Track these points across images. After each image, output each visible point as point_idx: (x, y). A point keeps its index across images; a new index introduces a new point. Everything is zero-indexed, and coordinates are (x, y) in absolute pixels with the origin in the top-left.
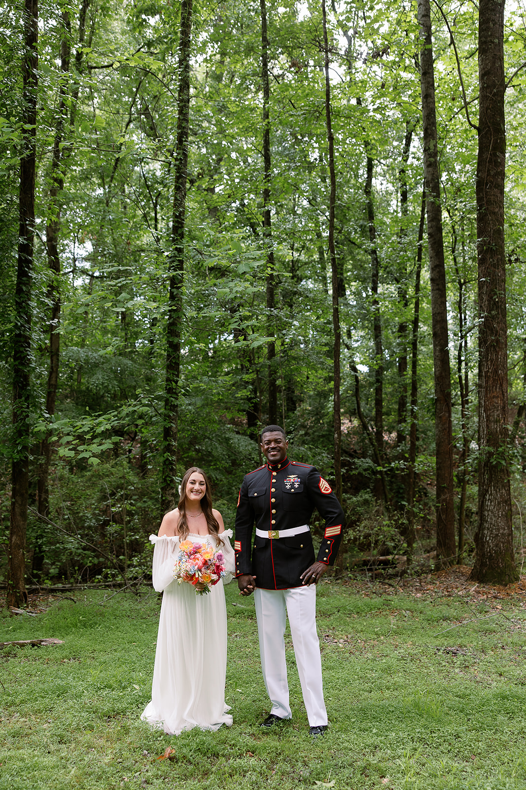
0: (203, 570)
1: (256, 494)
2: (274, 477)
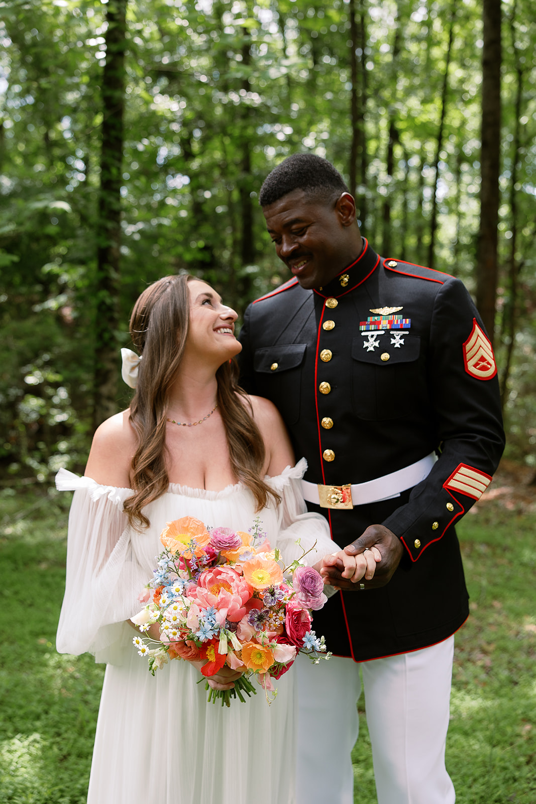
0: (244, 625)
1: (275, 365)
2: (330, 314)
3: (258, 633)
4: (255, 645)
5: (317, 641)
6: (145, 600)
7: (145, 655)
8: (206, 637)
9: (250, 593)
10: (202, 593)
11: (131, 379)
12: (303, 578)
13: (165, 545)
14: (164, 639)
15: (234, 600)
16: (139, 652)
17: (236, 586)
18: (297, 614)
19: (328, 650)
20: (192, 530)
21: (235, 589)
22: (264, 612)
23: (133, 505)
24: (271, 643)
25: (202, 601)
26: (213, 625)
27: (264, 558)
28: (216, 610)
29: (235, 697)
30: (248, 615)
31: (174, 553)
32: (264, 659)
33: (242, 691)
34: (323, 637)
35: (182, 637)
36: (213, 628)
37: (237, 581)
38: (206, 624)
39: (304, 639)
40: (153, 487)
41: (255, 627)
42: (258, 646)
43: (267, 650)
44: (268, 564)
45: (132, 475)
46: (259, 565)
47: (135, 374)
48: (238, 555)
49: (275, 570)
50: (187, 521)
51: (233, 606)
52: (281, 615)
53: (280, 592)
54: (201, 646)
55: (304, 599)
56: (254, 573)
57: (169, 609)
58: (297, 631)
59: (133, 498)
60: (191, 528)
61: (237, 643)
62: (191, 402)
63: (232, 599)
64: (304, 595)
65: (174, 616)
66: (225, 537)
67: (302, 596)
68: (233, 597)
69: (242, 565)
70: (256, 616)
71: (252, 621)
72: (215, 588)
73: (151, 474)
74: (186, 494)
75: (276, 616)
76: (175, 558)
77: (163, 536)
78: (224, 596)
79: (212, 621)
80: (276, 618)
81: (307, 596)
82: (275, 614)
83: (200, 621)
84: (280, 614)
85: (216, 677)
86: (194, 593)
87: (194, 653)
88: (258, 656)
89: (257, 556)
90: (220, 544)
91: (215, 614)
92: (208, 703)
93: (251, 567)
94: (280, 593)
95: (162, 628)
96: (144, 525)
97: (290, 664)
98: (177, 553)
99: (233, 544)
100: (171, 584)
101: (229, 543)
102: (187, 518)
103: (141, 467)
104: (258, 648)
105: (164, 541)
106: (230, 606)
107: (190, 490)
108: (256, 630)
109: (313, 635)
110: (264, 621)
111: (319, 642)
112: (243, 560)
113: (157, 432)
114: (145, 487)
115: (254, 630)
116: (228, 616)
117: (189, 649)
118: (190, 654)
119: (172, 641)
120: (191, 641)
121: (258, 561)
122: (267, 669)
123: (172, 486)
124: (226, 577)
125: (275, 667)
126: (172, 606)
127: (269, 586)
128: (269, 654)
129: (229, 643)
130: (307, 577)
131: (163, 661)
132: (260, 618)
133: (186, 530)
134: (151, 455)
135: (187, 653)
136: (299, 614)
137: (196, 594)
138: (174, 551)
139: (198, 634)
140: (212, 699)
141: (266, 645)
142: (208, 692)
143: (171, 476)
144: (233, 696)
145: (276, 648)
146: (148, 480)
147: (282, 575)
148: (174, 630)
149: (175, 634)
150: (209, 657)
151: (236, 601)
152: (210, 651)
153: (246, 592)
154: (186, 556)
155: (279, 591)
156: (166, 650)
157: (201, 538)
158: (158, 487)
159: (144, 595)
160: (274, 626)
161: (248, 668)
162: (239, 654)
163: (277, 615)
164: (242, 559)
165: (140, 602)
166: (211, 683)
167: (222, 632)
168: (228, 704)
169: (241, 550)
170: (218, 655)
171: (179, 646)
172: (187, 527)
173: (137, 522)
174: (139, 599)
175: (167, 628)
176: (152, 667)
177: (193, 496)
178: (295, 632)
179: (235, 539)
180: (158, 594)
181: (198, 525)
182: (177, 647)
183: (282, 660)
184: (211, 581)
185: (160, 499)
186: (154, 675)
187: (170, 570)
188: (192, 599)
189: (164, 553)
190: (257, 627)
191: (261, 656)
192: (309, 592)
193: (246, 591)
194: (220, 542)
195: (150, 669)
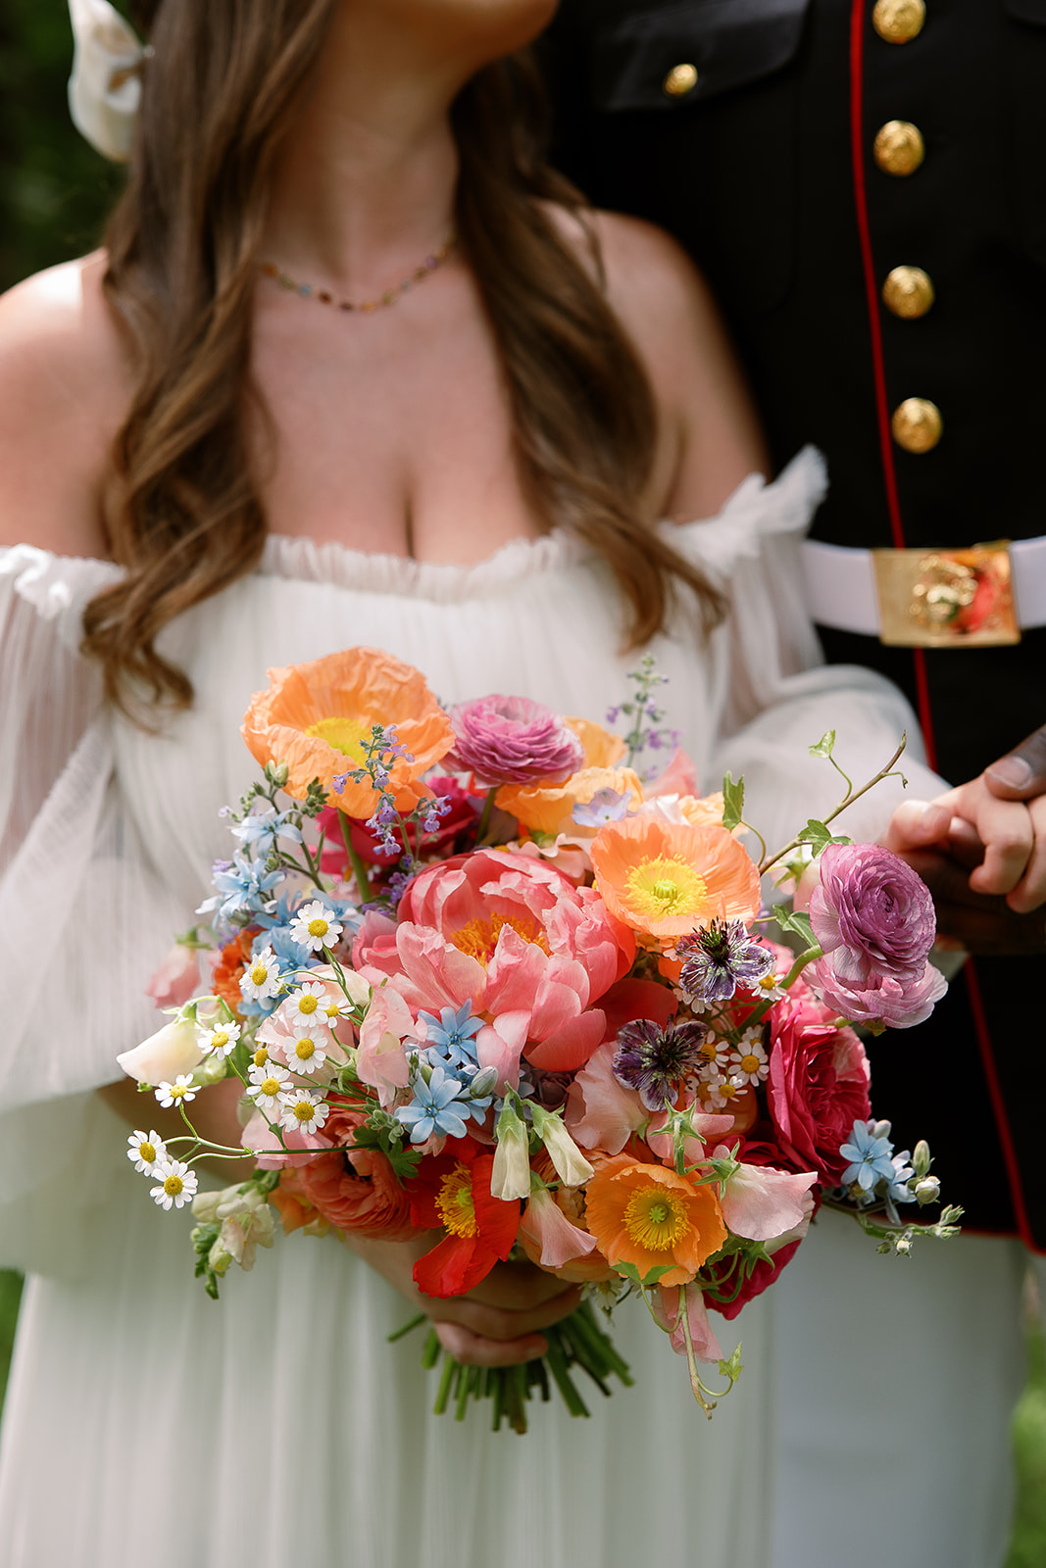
0: (599, 1085)
3: (655, 1117)
4: (642, 1168)
5: (899, 1162)
6: (177, 994)
7: (180, 1205)
8: (437, 1128)
9: (620, 953)
10: (421, 945)
11: (110, 116)
12: (852, 888)
13: (262, 757)
14: (258, 1142)
15: (558, 977)
16: (154, 1192)
17: (565, 921)
18: (819, 1047)
19: (947, 1196)
20: (375, 704)
21: (559, 936)
22: (682, 1030)
23: (121, 617)
24: (710, 1161)
25: (420, 981)
26: (466, 1081)
27: (676, 816)
28: (479, 1023)
29: (546, 1397)
30: (613, 1044)
31: (300, 794)
32: (680, 1227)
33: (578, 1375)
34: (922, 1146)
35: (336, 1139)
36: (466, 1093)
37: (566, 901)
38: (438, 1075)
39: (846, 1151)
40: (201, 547)
41: (643, 1095)
42: (657, 1173)
43: (697, 1189)
44: (697, 841)
45: (116, 499)
46: (656, 844)
47: (130, 97)
48: (569, 804)
49: (724, 863)
50: (357, 669)
51: (552, 1002)
52: (750, 1048)
53: (750, 950)
54: (412, 1172)
55: (853, 974)
56: (636, 874)
57: (279, 1015)
58: (817, 1116)
59: (120, 593)
60: (371, 695)
61: (572, 1157)
62: (353, 218)
63: (547, 974)
64: (856, 955)
65: (300, 1038)
66: (517, 732)
67: (846, 963)
68: (552, 965)
69: (586, 844)
70: (648, 1048)
71: (629, 1070)
72: (474, 935)
73: (191, 498)
74: (337, 577)
75: (725, 1053)
76: (305, 812)
77: (258, 718)
78: (514, 960)
79: (461, 1065)
80: (730, 1063)
81: (867, 963)
82: (723, 1045)
83: (414, 1061)
84: (745, 1047)
85: (469, 1312)
86: (390, 952)
87: (384, 1205)
88: (657, 1214)
89: (649, 806)
90: (493, 758)
91: (474, 1037)
92: (433, 1420)
93: (625, 852)
94: (750, 954)
95: (251, 1091)
96: (169, 698)
97: (786, 1251)
98: (315, 787)
99: (547, 760)
100: (283, 919)
101: (530, 756)
102: (354, 656)
103: (153, 460)
104: (658, 1179)
105: (260, 741)
106: (541, 1001)
107: (352, 560)
108: (649, 1105)
109: (881, 1135)
110: (683, 1070)
111: (909, 1165)
112: (589, 824)
113: (216, 327)
114: (168, 546)
115: (641, 1106)
116: (531, 1044)
117: (362, 1189)
118: (365, 1208)
119: (292, 1148)
120: (370, 1153)
121: (654, 829)
122: (693, 1266)
123: (281, 547)
124: (522, 885)
125: (728, 1260)
126: (294, 1000)
127: (706, 925)
128: (702, 1208)
129: (539, 1157)
130: (869, 884)
131: (253, 1239)
132: (667, 1058)
133: (347, 702)
134: (191, 413)
135: (356, 1203)
136: (827, 1045)
137: (396, 958)
138: (301, 779)
139: (405, 1115)
140: (453, 1405)
141: (692, 1168)
142: (436, 1377)
143: (276, 508)
144: (536, 1391)
145: (737, 1180)
146: (181, 521)
147: (755, 882)
148: (303, 1097)
149: (305, 1114)
150: (446, 1219)
151: (564, 979)
152: (452, 1195)
153: (607, 946)
154: (349, 805)
155: (747, 944)
156: (267, 1195)
157: (413, 735)
158: (222, 549)
159: (176, 973)
160: (723, 1092)
161: (612, 1264)
162: (576, 1204)
163: (733, 1048)
164: (584, 819)
165: (154, 1002)
166: (450, 1338)
167: (506, 1107)
168: (519, 1424)
169: (580, 785)
170: (488, 1208)
171: (322, 1176)
172: (357, 690)
173: (138, 692)
174: (151, 993)
175: (272, 1091)
176: (206, 1260)
177: (367, 584)
178: (811, 1121)
179: (558, 742)
180: (234, 962)
181: (402, 684)
182: (312, 1180)
183: (760, 1230)
184: (457, 909)
185: (232, 591)
186: (214, 1295)
187: (280, 862)
188: (379, 975)
189: (259, 790)
190: (655, 1093)
191: (668, 1215)
192: (875, 945)
193: (605, 944)
194: (494, 749)
195: (201, 1269)
